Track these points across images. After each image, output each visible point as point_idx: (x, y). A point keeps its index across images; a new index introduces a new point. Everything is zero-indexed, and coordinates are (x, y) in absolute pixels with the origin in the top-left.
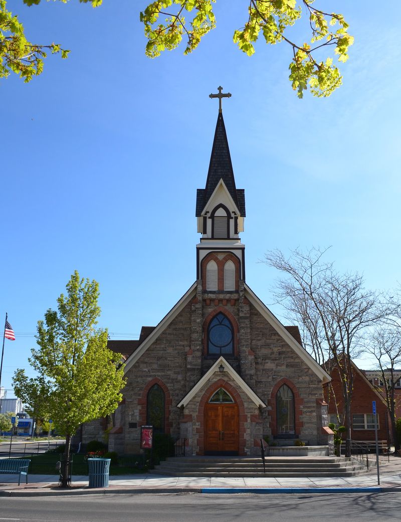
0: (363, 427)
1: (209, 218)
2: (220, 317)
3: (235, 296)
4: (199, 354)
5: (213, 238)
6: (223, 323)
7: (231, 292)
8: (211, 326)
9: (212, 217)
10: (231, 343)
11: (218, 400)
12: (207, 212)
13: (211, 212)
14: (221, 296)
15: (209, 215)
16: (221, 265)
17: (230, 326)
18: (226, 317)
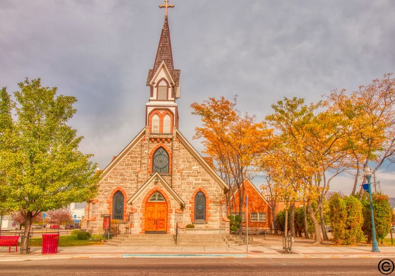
0: (257, 220)
1: (155, 87)
2: (161, 150)
3: (170, 137)
4: (146, 172)
5: (157, 100)
6: (163, 154)
7: (168, 134)
8: (156, 155)
9: (157, 86)
10: (168, 167)
11: (155, 199)
12: (154, 83)
13: (156, 83)
14: (161, 136)
15: (155, 85)
16: (162, 117)
17: (167, 155)
18: (165, 150)
